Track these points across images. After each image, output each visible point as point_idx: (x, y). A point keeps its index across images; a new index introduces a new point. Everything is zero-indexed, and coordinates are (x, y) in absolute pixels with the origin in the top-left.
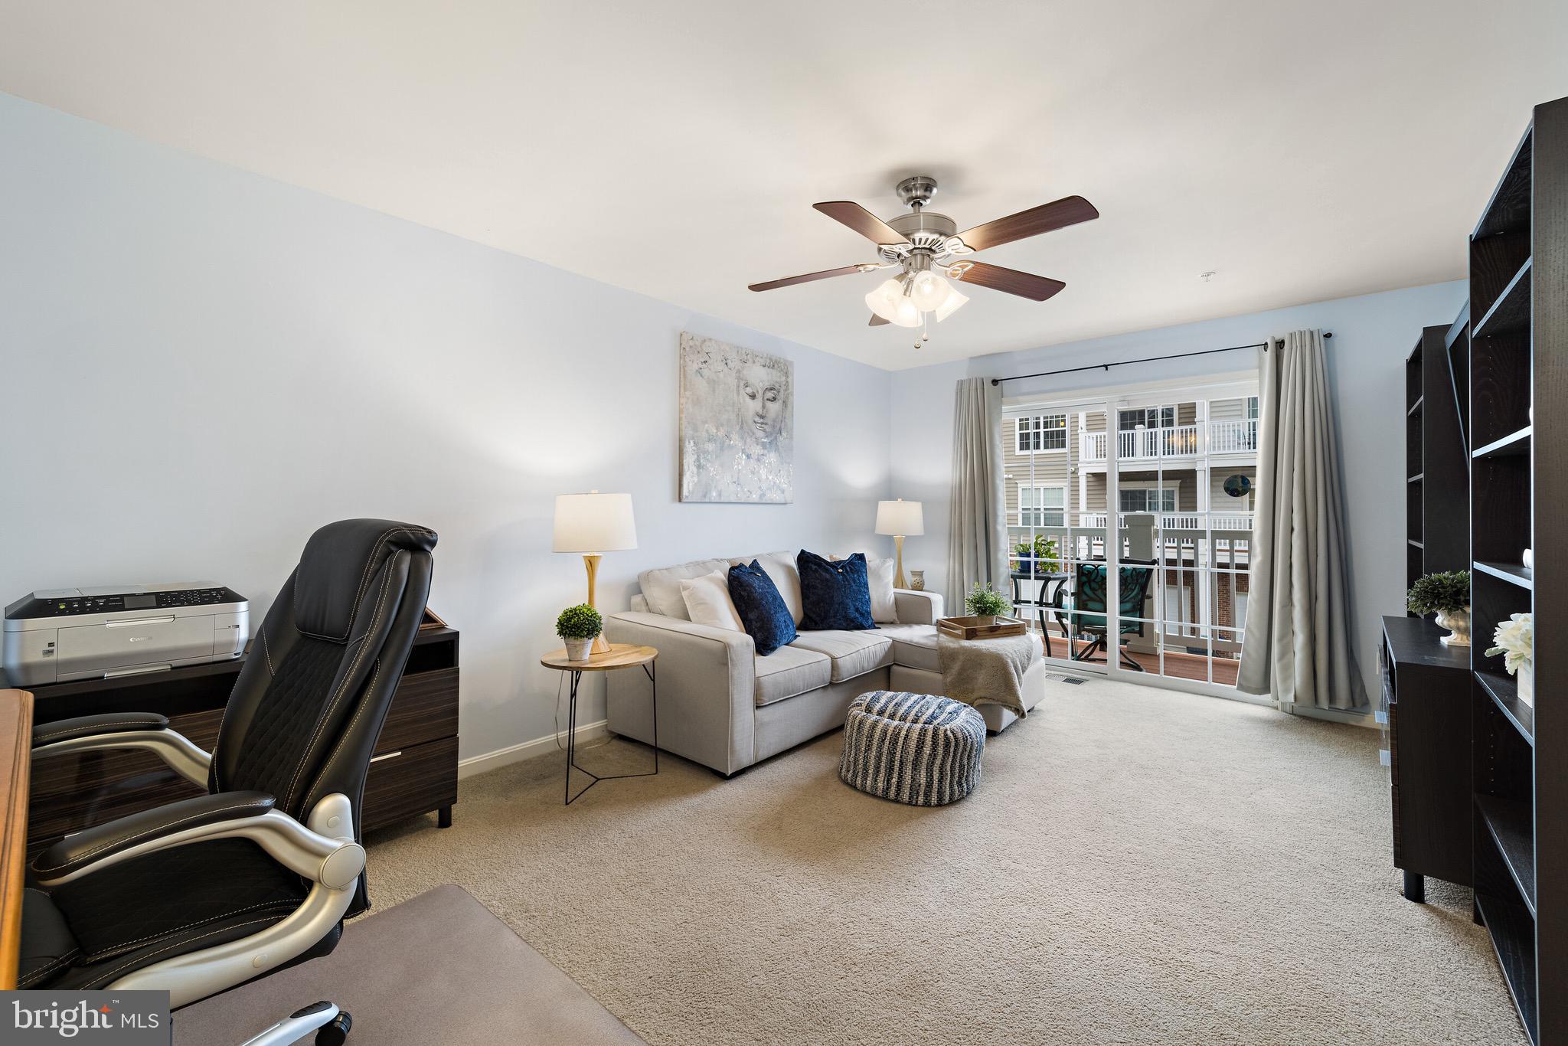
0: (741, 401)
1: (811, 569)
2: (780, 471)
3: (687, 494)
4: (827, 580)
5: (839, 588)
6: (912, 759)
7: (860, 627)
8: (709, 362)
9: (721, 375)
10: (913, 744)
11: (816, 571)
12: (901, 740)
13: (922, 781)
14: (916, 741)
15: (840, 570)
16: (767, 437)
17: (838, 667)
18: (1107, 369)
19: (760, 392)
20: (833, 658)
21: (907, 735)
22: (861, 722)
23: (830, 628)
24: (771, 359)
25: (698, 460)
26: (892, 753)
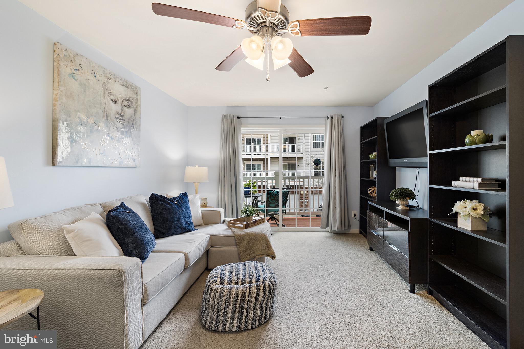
0: (107, 103)
1: (159, 204)
2: (132, 148)
3: (61, 160)
4: (169, 209)
5: (176, 213)
6: (253, 304)
7: (189, 231)
8: (81, 71)
9: (91, 82)
10: (254, 296)
11: (162, 204)
12: (247, 296)
13: (258, 314)
14: (255, 294)
15: (176, 203)
16: (124, 128)
17: (188, 259)
18: (280, 118)
19: (119, 100)
20: (186, 255)
21: (250, 292)
22: (221, 293)
23: (173, 234)
24: (127, 82)
25: (71, 136)
26: (242, 305)
